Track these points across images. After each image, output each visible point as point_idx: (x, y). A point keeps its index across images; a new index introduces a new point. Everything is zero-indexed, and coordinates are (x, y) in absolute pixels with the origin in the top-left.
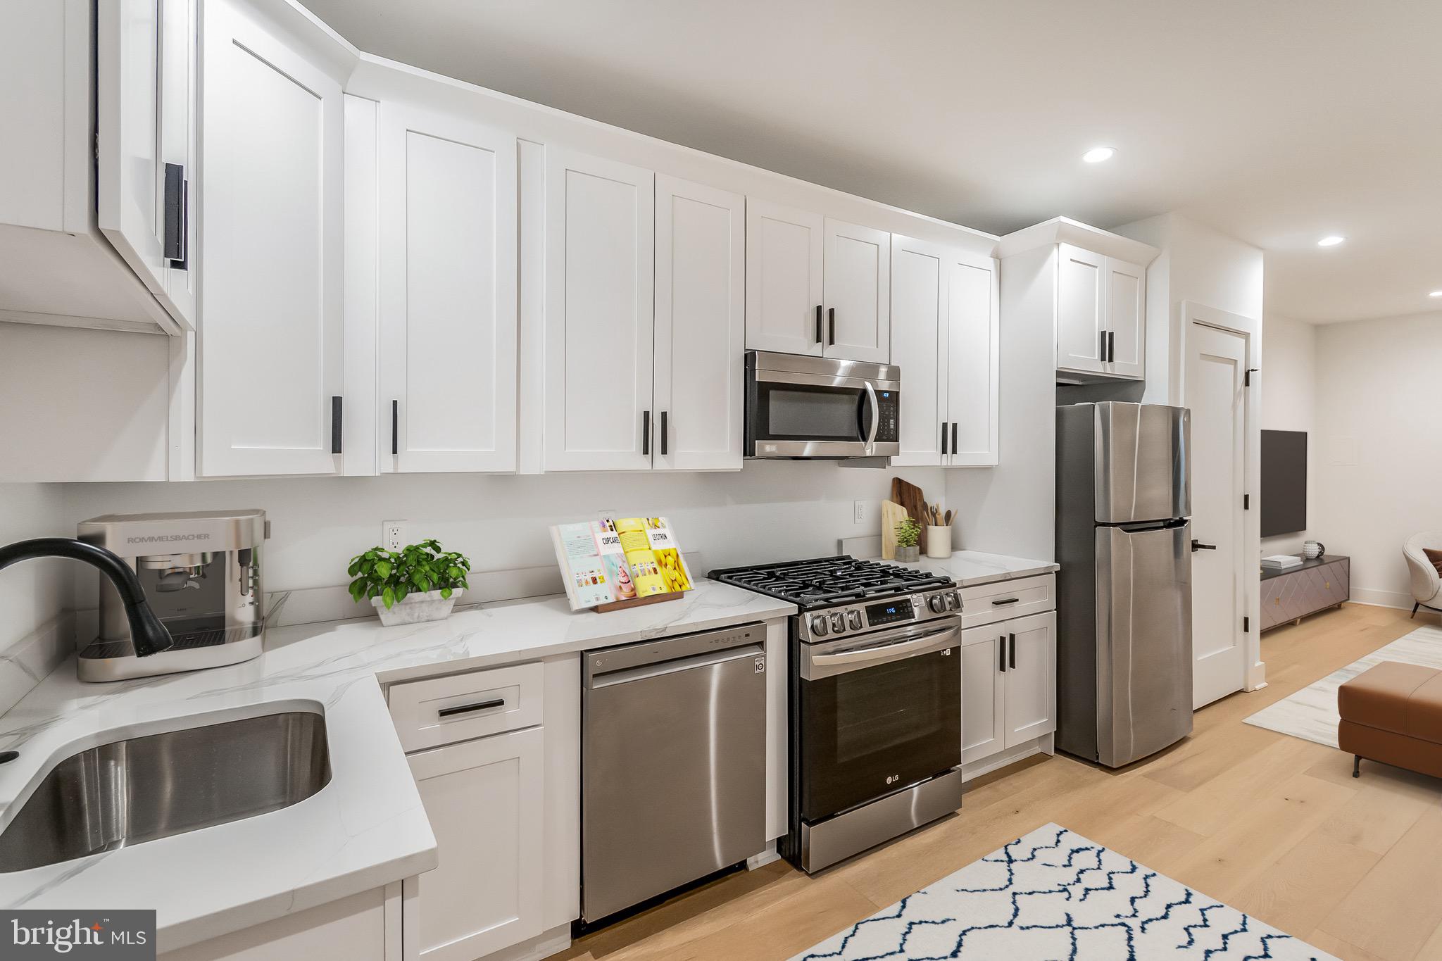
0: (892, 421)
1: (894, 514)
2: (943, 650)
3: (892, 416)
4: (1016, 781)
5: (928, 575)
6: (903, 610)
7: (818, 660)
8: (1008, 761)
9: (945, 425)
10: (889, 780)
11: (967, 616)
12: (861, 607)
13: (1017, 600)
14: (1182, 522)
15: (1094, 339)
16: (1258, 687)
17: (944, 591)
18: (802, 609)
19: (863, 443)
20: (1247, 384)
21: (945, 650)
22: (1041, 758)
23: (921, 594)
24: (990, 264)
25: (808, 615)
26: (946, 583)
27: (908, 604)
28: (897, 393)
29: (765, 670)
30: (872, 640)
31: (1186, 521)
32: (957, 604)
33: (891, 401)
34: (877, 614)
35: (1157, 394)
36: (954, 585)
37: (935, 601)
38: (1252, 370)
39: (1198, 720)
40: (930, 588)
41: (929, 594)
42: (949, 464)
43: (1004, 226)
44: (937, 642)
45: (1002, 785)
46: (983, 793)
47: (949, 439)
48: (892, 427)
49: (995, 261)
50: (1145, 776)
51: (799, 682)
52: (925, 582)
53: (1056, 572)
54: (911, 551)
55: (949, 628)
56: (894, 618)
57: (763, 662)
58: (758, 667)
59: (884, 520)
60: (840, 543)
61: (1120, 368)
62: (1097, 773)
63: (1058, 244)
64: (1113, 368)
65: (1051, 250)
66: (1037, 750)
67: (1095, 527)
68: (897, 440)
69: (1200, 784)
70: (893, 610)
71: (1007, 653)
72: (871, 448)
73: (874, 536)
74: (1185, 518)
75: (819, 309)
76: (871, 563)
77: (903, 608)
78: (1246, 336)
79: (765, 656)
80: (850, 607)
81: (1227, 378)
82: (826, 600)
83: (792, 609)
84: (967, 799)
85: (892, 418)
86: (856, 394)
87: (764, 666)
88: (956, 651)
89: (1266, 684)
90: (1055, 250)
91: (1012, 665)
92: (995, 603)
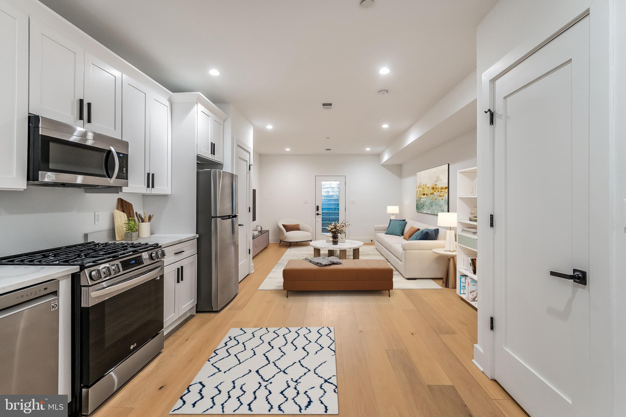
0: (124, 169)
1: (120, 217)
2: (157, 278)
3: (124, 166)
4: (183, 329)
5: (146, 244)
6: (139, 261)
7: (94, 294)
8: (178, 323)
9: (149, 174)
10: (132, 347)
11: (167, 260)
12: (117, 262)
13: (184, 251)
14: (236, 216)
15: (209, 145)
16: (252, 272)
17: (156, 250)
18: (82, 268)
19: (109, 179)
20: (250, 170)
21: (157, 277)
22: (191, 317)
23: (146, 252)
24: (167, 103)
25: (87, 271)
26: (157, 246)
27: (141, 258)
28: (127, 155)
29: (58, 308)
30: (122, 279)
31: (237, 216)
32: (163, 254)
33: (124, 158)
34: (126, 265)
35: (227, 168)
36: (161, 247)
37: (153, 255)
38: (251, 165)
39: (240, 286)
40: (148, 250)
41: (150, 252)
42: (150, 193)
43: (175, 89)
44: (153, 275)
45: (178, 333)
46: (171, 339)
47: (150, 180)
48: (124, 172)
49: (169, 103)
50: (228, 310)
51: (80, 310)
52: (146, 247)
53: (196, 238)
54: (134, 234)
55: (159, 267)
56: (135, 265)
57: (56, 303)
58: (53, 307)
59: (116, 220)
60: (86, 236)
61: (216, 158)
62: (213, 315)
63: (197, 103)
64: (214, 157)
65: (195, 105)
66: (189, 314)
67: (212, 218)
68: (127, 179)
69: (244, 306)
70: (133, 262)
71: (180, 275)
72: (112, 181)
73: (110, 230)
74: (236, 215)
75: (81, 101)
76: (109, 243)
77: (138, 260)
78: (249, 153)
79: (58, 300)
80: (112, 263)
81: (245, 166)
82: (94, 262)
83: (75, 269)
84: (166, 343)
85: (124, 168)
86: (105, 152)
87: (57, 305)
88: (162, 277)
89: (254, 271)
90: (196, 105)
91: (182, 280)
92: (176, 254)
